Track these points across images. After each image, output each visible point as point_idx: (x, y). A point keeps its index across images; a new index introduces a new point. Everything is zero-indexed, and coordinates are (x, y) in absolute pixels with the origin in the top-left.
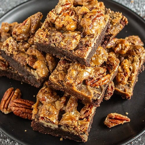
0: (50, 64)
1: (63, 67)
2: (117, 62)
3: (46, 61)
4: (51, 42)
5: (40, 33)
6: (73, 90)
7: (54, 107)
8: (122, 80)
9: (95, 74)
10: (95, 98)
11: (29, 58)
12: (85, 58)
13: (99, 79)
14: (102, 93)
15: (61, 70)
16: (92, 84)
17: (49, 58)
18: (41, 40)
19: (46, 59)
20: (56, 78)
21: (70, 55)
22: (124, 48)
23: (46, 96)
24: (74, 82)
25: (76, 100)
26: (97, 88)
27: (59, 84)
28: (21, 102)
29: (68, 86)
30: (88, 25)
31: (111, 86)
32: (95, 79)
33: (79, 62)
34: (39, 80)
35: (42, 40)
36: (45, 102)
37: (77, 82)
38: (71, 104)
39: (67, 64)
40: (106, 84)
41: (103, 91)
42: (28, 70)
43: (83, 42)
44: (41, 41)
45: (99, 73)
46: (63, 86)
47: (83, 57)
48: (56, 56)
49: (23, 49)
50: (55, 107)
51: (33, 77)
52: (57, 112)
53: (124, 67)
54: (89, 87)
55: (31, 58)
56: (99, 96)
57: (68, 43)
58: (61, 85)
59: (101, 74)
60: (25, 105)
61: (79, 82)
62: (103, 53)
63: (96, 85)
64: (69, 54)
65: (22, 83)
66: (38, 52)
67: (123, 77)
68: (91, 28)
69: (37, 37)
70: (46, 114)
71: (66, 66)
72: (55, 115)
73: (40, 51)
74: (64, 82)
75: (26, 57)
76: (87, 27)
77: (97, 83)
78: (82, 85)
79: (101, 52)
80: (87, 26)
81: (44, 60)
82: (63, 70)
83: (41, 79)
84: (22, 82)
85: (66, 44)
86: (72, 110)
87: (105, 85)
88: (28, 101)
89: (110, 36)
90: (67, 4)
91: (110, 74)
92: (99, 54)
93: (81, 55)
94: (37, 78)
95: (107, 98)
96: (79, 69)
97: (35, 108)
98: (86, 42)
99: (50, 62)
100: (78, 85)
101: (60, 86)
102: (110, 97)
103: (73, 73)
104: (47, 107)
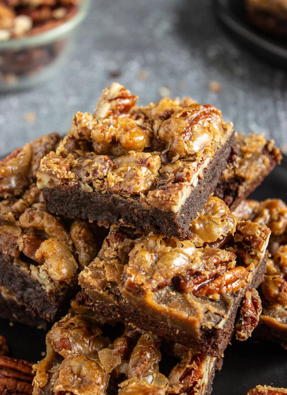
0: (82, 249)
1: (116, 250)
2: (263, 231)
3: (71, 243)
4: (80, 179)
5: (51, 161)
6: (145, 306)
7: (94, 364)
8: (280, 291)
9: (204, 261)
10: (210, 325)
11: (25, 236)
12: (176, 209)
13: (216, 276)
14: (229, 312)
15: (111, 257)
16: (199, 289)
17: (80, 233)
18: (55, 176)
19: (70, 237)
20: (96, 276)
21: (133, 209)
22: (276, 218)
23: (71, 336)
24: (147, 281)
25: (156, 344)
26: (212, 300)
27: (105, 294)
28: (5, 364)
29: (131, 294)
30: (178, 132)
31: (252, 297)
32: (207, 274)
33: (158, 230)
34: (51, 292)
35: (58, 176)
36: (70, 352)
37: (154, 281)
38: (142, 353)
39: (128, 241)
40: (237, 292)
41: (232, 308)
42: (23, 269)
43: (167, 174)
44: (56, 180)
45: (215, 261)
46: (118, 298)
47: (168, 206)
48: (95, 222)
49: (10, 214)
50: (97, 365)
51: (37, 288)
52: (103, 377)
53: (282, 262)
54: (190, 297)
55: (31, 237)
56: (221, 320)
57: (128, 176)
58: (111, 297)
59: (222, 263)
60: (14, 370)
61: (162, 280)
62: (222, 211)
63: (210, 292)
64: (131, 206)
65: (11, 324)
66: (48, 218)
67: (282, 284)
68: (187, 138)
69: (43, 170)
70: (72, 384)
71: (124, 247)
72: (98, 384)
73: (54, 215)
74: (120, 285)
75: (18, 233)
76: (176, 137)
77: (213, 286)
78: (171, 293)
79: (218, 209)
80: (176, 134)
81: (65, 240)
82: (117, 258)
83: (59, 292)
84: (13, 322)
85: (122, 180)
86: (147, 371)
87: (235, 294)
88: (25, 363)
89: (240, 184)
90: (123, 97)
91: (246, 266)
92: (213, 214)
93: (163, 202)
94: (48, 288)
95: (243, 334)
96: (161, 247)
97: (40, 372)
98: (175, 173)
99: (81, 244)
100: (160, 292)
101: (109, 302)
102: (250, 332)
103: (142, 256)
104: (75, 364)
